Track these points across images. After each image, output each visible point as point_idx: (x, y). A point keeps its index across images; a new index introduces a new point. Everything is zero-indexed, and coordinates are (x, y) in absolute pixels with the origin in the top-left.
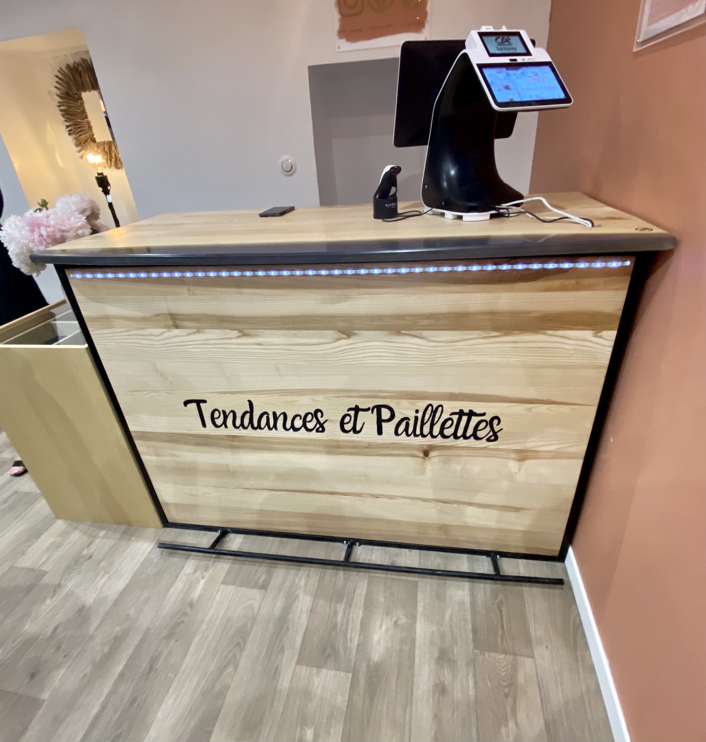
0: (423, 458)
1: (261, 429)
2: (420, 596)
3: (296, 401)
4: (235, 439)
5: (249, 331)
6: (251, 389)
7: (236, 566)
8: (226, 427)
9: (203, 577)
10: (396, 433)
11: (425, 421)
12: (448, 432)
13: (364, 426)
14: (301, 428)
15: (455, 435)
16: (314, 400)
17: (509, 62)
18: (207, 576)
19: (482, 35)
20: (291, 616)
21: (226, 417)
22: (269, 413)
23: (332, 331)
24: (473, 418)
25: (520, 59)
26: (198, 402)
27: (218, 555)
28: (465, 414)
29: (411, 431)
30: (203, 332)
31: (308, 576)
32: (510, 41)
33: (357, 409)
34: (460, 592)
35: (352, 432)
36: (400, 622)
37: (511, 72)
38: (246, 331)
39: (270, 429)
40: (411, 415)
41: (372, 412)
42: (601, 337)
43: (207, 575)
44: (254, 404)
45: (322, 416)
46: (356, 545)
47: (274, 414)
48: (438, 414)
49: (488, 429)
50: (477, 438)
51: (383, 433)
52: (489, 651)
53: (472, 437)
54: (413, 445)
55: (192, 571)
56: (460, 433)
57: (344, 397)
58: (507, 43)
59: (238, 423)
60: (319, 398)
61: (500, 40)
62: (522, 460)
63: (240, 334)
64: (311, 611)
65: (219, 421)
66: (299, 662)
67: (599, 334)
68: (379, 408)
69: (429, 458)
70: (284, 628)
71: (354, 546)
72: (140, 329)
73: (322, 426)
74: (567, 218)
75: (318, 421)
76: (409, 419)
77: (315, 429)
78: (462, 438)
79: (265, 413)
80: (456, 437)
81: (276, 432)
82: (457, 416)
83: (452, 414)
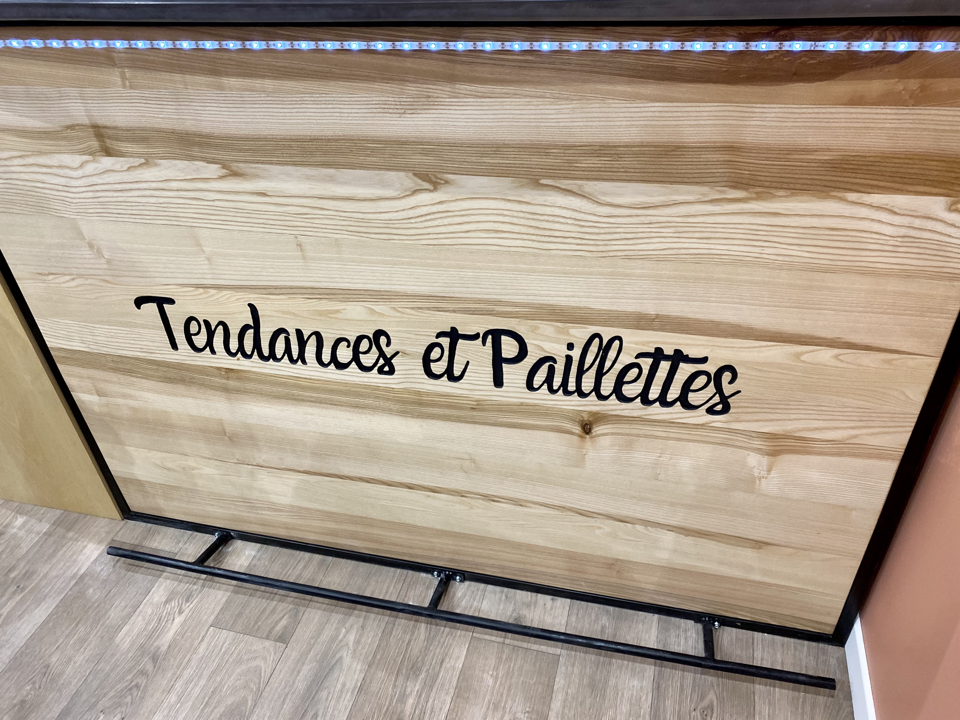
0: (581, 437)
1: (276, 359)
3: (338, 311)
4: (231, 374)
5: (242, 167)
6: (254, 283)
7: (241, 598)
8: (213, 352)
9: (180, 612)
10: (530, 386)
11: (586, 366)
12: (628, 390)
13: (469, 367)
14: (349, 363)
15: (644, 398)
16: (372, 311)
18: (187, 611)
20: (324, 694)
21: (211, 334)
22: (289, 330)
23: (402, 174)
24: (682, 365)
26: (160, 302)
27: (210, 577)
28: (667, 358)
29: (559, 384)
30: (156, 165)
31: (363, 627)
33: (454, 335)
34: (635, 682)
35: (445, 378)
38: (235, 166)
39: (292, 361)
40: (560, 352)
41: (484, 343)
43: (188, 608)
44: (260, 313)
45: (388, 344)
46: (455, 580)
47: (299, 333)
48: (612, 354)
49: (712, 387)
50: (687, 406)
51: (505, 384)
53: (678, 403)
54: (562, 410)
55: (164, 599)
56: (654, 393)
57: (429, 309)
59: (234, 345)
60: (379, 308)
62: (774, 453)
63: (224, 172)
64: (360, 689)
65: (200, 340)
68: (496, 335)
69: (592, 438)
71: (452, 582)
72: (41, 153)
73: (388, 361)
75: (382, 354)
76: (555, 361)
77: (376, 368)
78: (658, 403)
79: (282, 331)
80: (646, 401)
81: (304, 367)
82: (650, 361)
83: (640, 355)
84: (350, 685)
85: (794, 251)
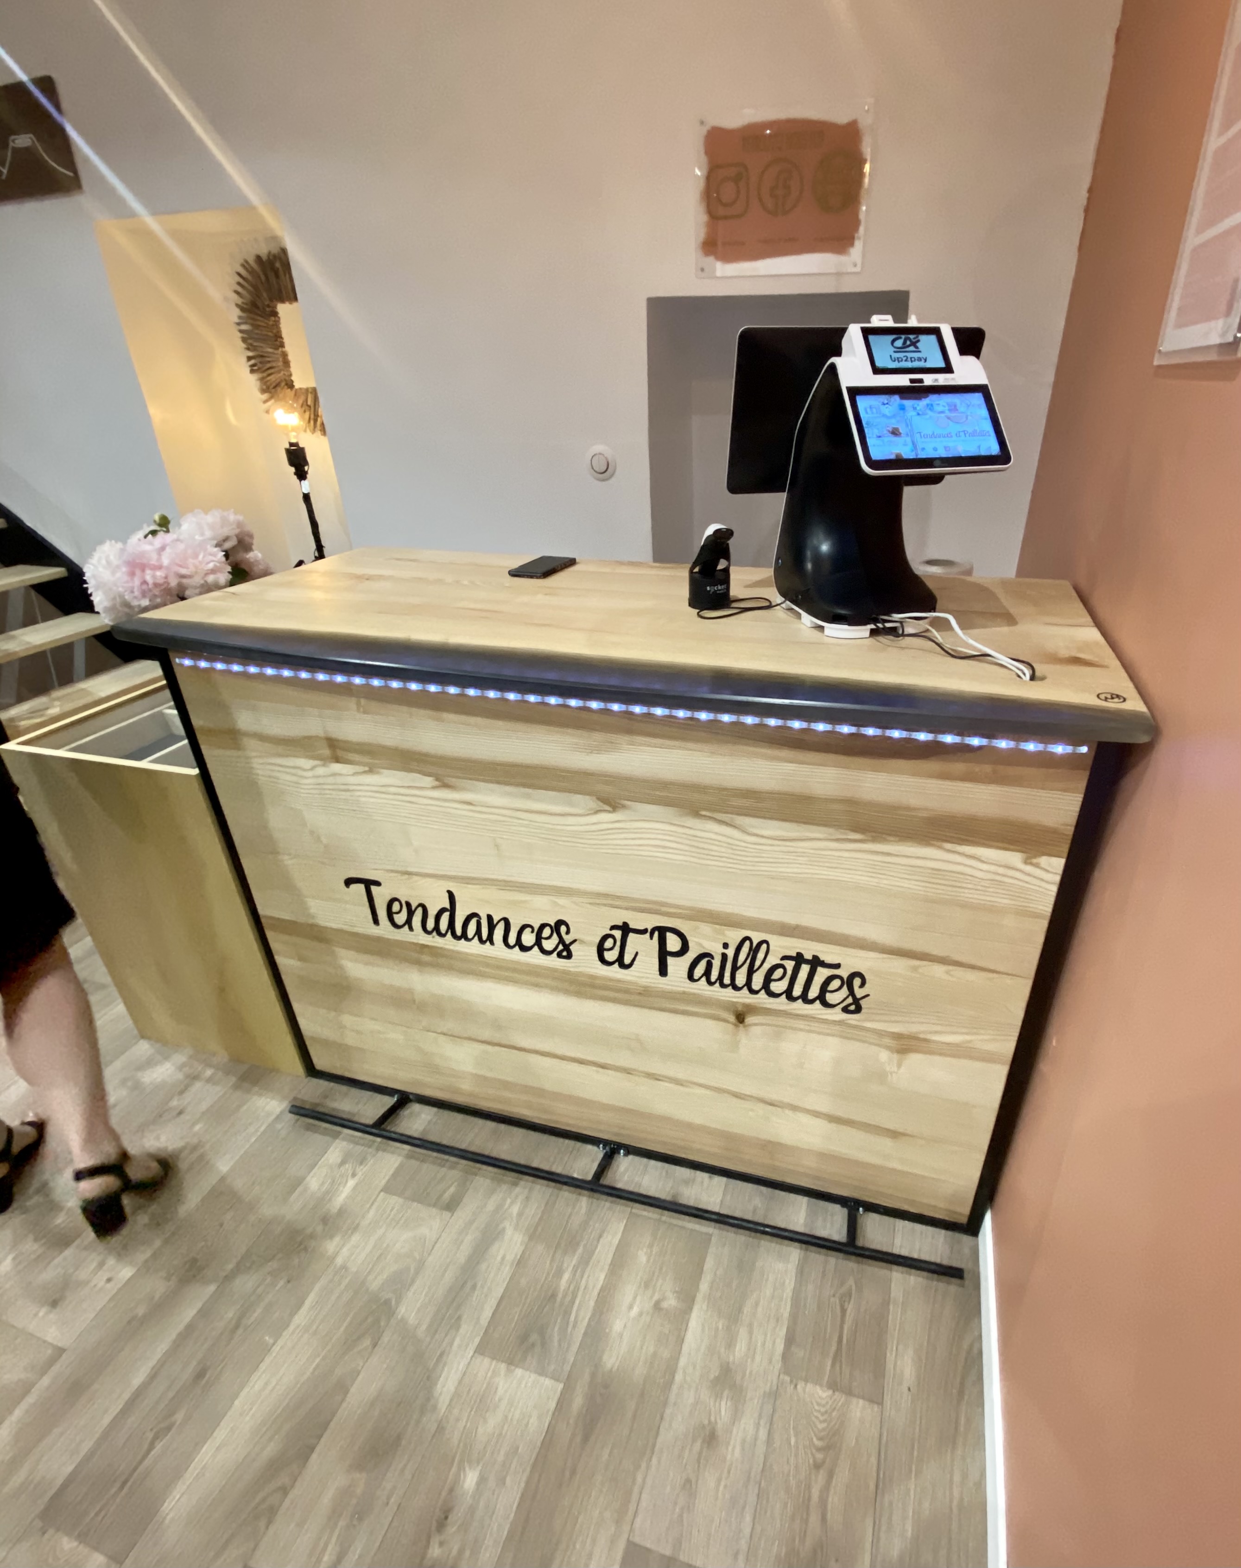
0: (736, 1025)
1: (467, 939)
2: (709, 1263)
3: (525, 902)
4: (426, 950)
5: (452, 781)
6: (454, 874)
7: (414, 1163)
8: (411, 929)
9: (354, 1175)
10: (691, 977)
11: (739, 963)
12: (777, 987)
13: (638, 957)
14: (533, 947)
15: (789, 993)
16: (556, 904)
17: (908, 383)
18: (360, 1174)
19: (867, 332)
20: (483, 1266)
21: (411, 913)
22: (481, 914)
23: (587, 797)
24: (820, 969)
25: (929, 380)
26: (369, 884)
27: (385, 1141)
28: (807, 962)
29: (717, 977)
30: (378, 773)
31: (527, 1198)
32: (918, 344)
33: (625, 929)
34: (780, 1266)
35: (616, 965)
36: (665, 1305)
37: (908, 403)
38: (447, 780)
39: (482, 941)
40: (717, 950)
41: (651, 937)
42: (1037, 866)
43: (361, 1171)
44: (457, 898)
45: (568, 932)
46: (619, 1153)
47: (490, 918)
48: (761, 956)
49: (845, 991)
50: (826, 1004)
51: (669, 974)
52: (806, 1381)
53: (818, 1002)
54: (718, 1000)
55: (339, 1160)
56: (797, 991)
57: (605, 905)
58: (912, 348)
59: (430, 924)
60: (562, 901)
61: (899, 343)
62: (902, 1051)
63: (437, 783)
64: (519, 1262)
65: (401, 918)
66: (480, 1350)
67: (1035, 861)
68: (662, 931)
69: (745, 1026)
70: (469, 1285)
71: (616, 1156)
72: (279, 756)
73: (567, 947)
74: (989, 655)
75: (561, 941)
76: (713, 958)
77: (556, 953)
78: (800, 1001)
79: (474, 915)
80: (790, 997)
81: (492, 947)
82: (793, 963)
83: (785, 958)
84: (510, 1257)
85: (906, 884)
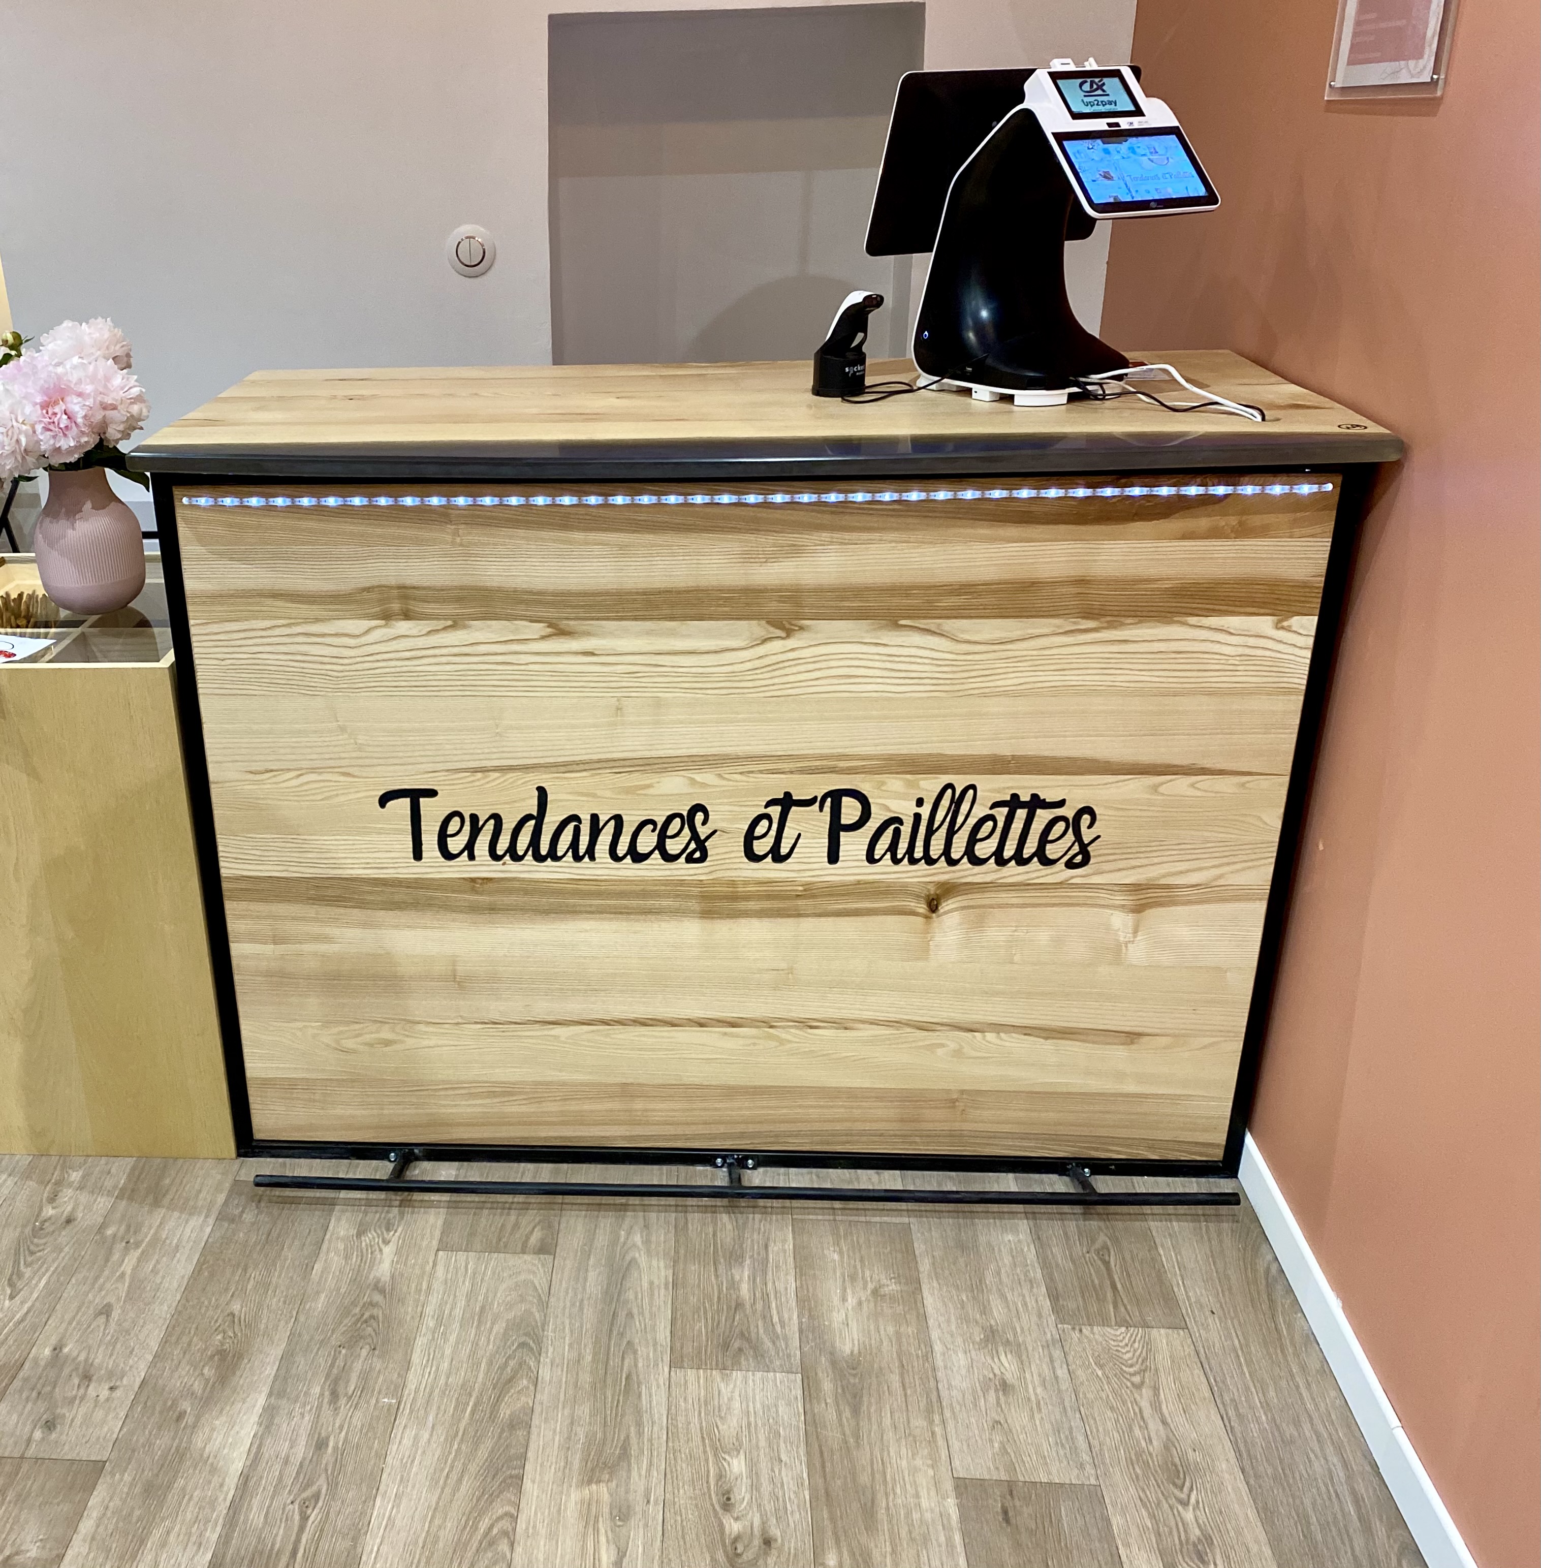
0: (926, 917)
1: (554, 858)
2: (919, 1248)
3: (649, 786)
4: (488, 886)
5: (571, 624)
6: (551, 760)
7: (464, 1217)
8: (472, 857)
9: (386, 1243)
10: (871, 858)
11: (936, 825)
12: (982, 850)
13: (800, 841)
14: (652, 852)
15: (998, 856)
16: (693, 782)
17: (1106, 128)
18: (394, 1239)
19: (1054, 77)
20: (629, 1296)
21: (476, 831)
22: (582, 816)
23: (754, 622)
24: (1039, 811)
26: (416, 796)
28: (1023, 805)
29: (904, 851)
30: (465, 627)
31: (646, 1228)
32: (1104, 88)
33: (786, 802)
35: (769, 859)
36: (884, 1291)
37: (1110, 147)
38: (564, 624)
39: (577, 858)
40: (907, 811)
41: (821, 808)
42: (1288, 629)
44: (550, 797)
46: (745, 1166)
47: (595, 818)
48: (965, 807)
49: (1069, 837)
50: (1047, 862)
51: (841, 859)
52: (1090, 1324)
53: (1035, 860)
54: (906, 885)
55: (353, 1231)
56: (1009, 852)
57: (761, 772)
58: (1099, 92)
59: (503, 845)
62: (1138, 909)
63: (550, 630)
65: (455, 844)
67: (1285, 624)
68: (836, 796)
69: (938, 916)
70: (623, 1314)
71: (743, 1169)
72: (317, 620)
73: (701, 846)
74: (1215, 403)
75: (695, 835)
76: (901, 823)
77: (684, 856)
78: (1013, 863)
79: (575, 818)
80: (1001, 862)
81: (592, 864)
82: (1005, 810)
83: (995, 805)
